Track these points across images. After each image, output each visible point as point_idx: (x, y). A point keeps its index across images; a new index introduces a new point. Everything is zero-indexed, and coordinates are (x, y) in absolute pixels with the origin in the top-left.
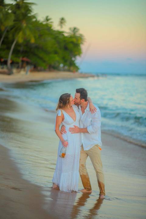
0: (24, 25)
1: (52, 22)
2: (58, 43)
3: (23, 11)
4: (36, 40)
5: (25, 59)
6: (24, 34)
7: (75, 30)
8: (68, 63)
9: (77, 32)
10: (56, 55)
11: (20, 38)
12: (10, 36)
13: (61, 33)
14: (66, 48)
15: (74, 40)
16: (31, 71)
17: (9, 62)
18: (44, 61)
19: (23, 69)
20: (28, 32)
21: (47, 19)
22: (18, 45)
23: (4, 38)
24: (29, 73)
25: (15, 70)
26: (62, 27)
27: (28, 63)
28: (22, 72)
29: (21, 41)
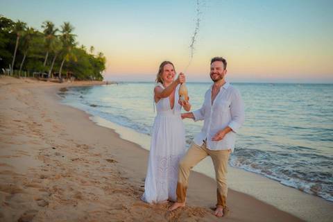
0: (70, 49)
1: (85, 49)
3: (69, 40)
4: (78, 59)
5: (70, 72)
6: (70, 55)
9: (102, 55)
10: (90, 70)
11: (67, 58)
13: (91, 56)
14: (96, 66)
15: (101, 60)
16: (77, 79)
17: (60, 74)
18: (83, 74)
19: (69, 79)
21: (83, 47)
22: (66, 63)
23: (56, 58)
24: (73, 82)
25: (64, 80)
27: (72, 75)
28: (69, 81)
29: (68, 60)
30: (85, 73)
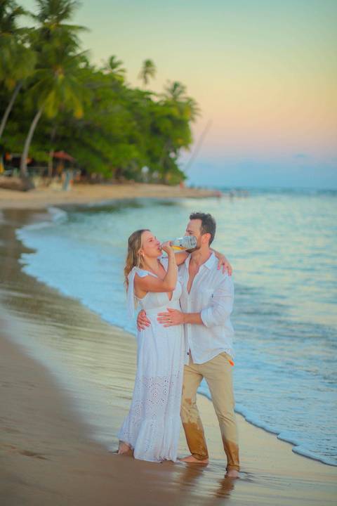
0: (61, 77)
1: (123, 71)
2: (139, 117)
3: (57, 44)
4: (85, 111)
5: (61, 154)
6: (60, 96)
7: (176, 88)
8: (160, 164)
9: (181, 92)
10: (132, 147)
11: (49, 108)
12: (28, 102)
13: (143, 95)
14: (155, 131)
15: (175, 112)
16: (75, 183)
17: (25, 161)
18: (106, 161)
19: (56, 179)
20: (68, 94)
21: (113, 65)
22: (44, 122)
23: (14, 107)
24: (70, 187)
25: (37, 181)
26: (146, 81)
27: (67, 165)
28: (55, 186)
29: (51, 113)
30: (111, 156)
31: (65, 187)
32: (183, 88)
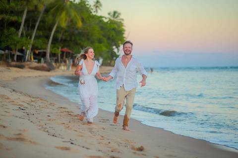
5: (65, 49)
6: (68, 14)
7: (115, 13)
9: (118, 16)
12: (50, 18)
20: (73, 13)
23: (40, 22)
25: (54, 65)
26: (97, 11)
27: (67, 55)
31: (68, 69)
32: (119, 14)
